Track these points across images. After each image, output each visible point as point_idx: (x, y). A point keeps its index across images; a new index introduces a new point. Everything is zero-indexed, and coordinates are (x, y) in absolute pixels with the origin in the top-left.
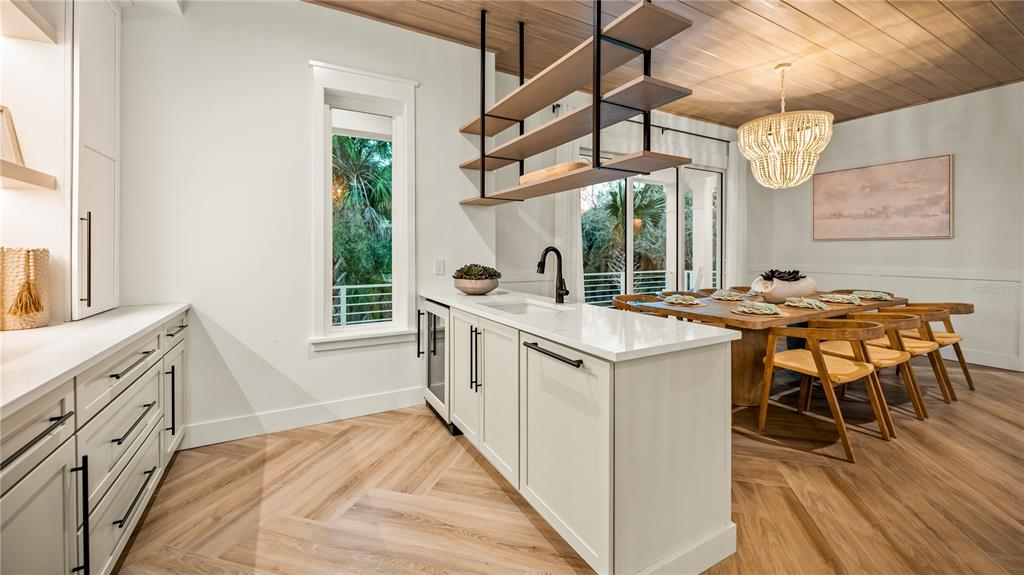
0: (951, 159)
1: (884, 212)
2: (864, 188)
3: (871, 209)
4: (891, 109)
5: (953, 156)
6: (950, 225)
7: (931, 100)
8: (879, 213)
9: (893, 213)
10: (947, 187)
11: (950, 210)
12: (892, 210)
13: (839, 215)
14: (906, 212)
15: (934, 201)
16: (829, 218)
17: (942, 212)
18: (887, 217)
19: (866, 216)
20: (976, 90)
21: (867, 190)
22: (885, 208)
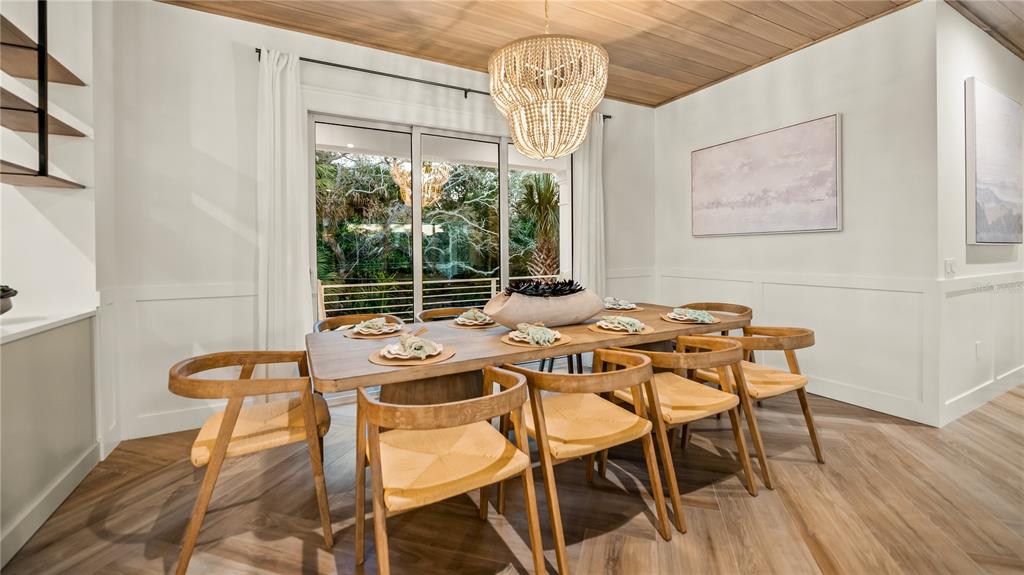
0: (840, 119)
1: (762, 199)
2: (741, 167)
3: (749, 194)
4: (770, 59)
5: (842, 116)
6: (839, 212)
7: (815, 40)
8: (759, 199)
9: (773, 198)
10: (834, 159)
11: (838, 192)
12: (772, 194)
13: (717, 204)
14: (787, 197)
15: (818, 181)
16: (708, 208)
17: (828, 195)
18: (768, 204)
19: (745, 204)
20: (867, 19)
21: (746, 168)
22: (765, 192)
